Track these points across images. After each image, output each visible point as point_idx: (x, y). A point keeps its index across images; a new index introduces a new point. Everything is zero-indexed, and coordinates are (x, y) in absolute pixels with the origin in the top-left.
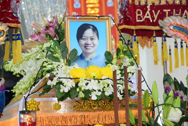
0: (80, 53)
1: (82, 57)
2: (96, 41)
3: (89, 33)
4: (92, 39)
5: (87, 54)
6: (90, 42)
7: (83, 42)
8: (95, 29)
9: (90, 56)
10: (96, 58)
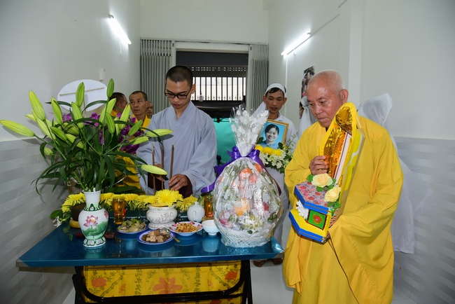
0: (265, 139)
1: (265, 142)
2: (276, 135)
3: (273, 130)
4: (274, 134)
5: (269, 141)
6: (272, 135)
7: (268, 134)
8: (277, 129)
9: (270, 143)
10: (274, 145)
